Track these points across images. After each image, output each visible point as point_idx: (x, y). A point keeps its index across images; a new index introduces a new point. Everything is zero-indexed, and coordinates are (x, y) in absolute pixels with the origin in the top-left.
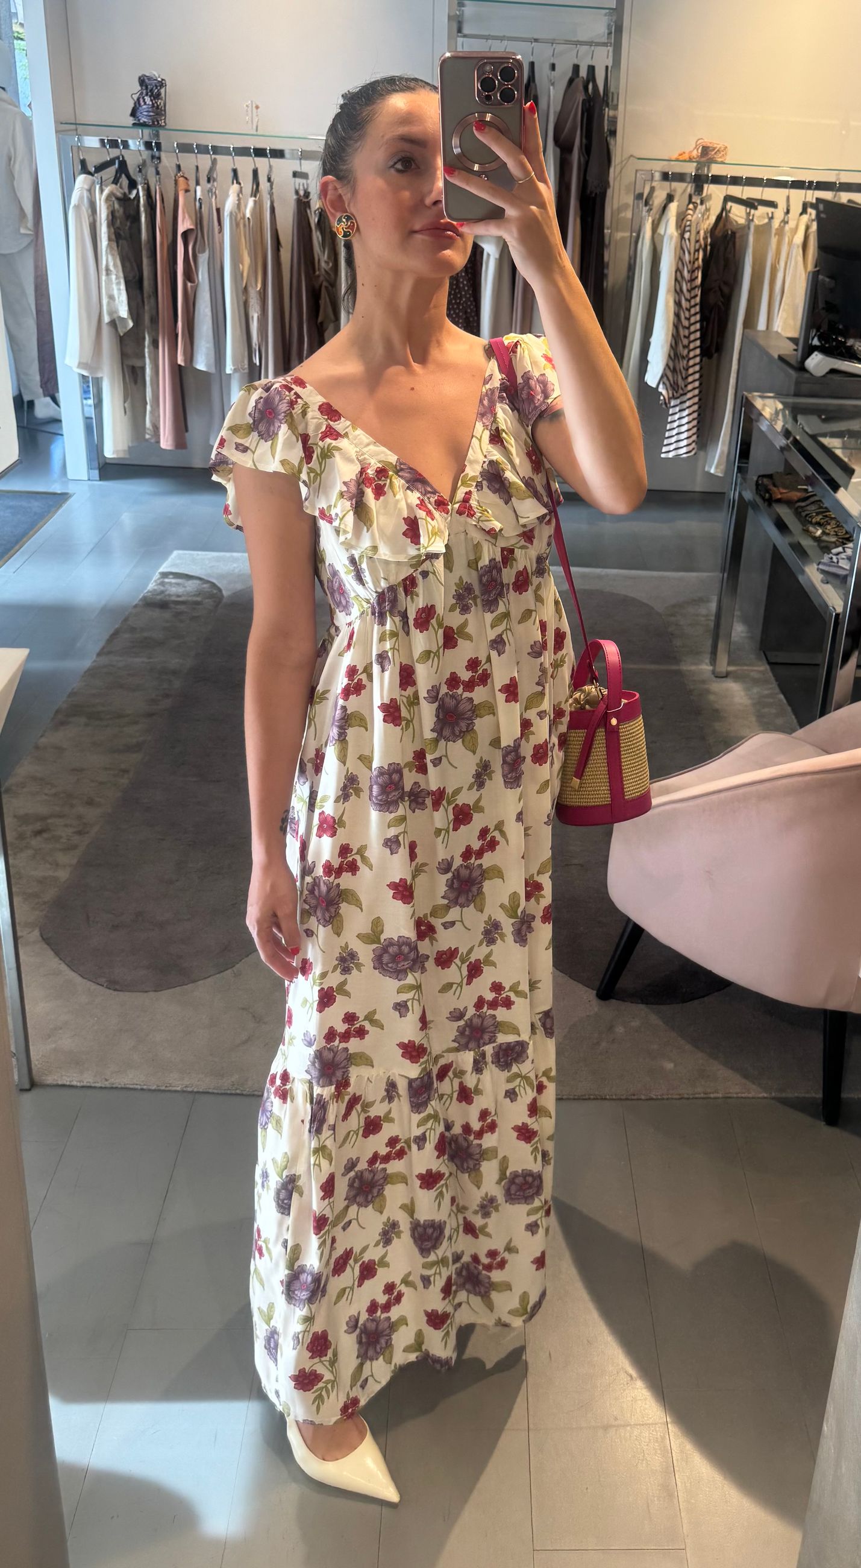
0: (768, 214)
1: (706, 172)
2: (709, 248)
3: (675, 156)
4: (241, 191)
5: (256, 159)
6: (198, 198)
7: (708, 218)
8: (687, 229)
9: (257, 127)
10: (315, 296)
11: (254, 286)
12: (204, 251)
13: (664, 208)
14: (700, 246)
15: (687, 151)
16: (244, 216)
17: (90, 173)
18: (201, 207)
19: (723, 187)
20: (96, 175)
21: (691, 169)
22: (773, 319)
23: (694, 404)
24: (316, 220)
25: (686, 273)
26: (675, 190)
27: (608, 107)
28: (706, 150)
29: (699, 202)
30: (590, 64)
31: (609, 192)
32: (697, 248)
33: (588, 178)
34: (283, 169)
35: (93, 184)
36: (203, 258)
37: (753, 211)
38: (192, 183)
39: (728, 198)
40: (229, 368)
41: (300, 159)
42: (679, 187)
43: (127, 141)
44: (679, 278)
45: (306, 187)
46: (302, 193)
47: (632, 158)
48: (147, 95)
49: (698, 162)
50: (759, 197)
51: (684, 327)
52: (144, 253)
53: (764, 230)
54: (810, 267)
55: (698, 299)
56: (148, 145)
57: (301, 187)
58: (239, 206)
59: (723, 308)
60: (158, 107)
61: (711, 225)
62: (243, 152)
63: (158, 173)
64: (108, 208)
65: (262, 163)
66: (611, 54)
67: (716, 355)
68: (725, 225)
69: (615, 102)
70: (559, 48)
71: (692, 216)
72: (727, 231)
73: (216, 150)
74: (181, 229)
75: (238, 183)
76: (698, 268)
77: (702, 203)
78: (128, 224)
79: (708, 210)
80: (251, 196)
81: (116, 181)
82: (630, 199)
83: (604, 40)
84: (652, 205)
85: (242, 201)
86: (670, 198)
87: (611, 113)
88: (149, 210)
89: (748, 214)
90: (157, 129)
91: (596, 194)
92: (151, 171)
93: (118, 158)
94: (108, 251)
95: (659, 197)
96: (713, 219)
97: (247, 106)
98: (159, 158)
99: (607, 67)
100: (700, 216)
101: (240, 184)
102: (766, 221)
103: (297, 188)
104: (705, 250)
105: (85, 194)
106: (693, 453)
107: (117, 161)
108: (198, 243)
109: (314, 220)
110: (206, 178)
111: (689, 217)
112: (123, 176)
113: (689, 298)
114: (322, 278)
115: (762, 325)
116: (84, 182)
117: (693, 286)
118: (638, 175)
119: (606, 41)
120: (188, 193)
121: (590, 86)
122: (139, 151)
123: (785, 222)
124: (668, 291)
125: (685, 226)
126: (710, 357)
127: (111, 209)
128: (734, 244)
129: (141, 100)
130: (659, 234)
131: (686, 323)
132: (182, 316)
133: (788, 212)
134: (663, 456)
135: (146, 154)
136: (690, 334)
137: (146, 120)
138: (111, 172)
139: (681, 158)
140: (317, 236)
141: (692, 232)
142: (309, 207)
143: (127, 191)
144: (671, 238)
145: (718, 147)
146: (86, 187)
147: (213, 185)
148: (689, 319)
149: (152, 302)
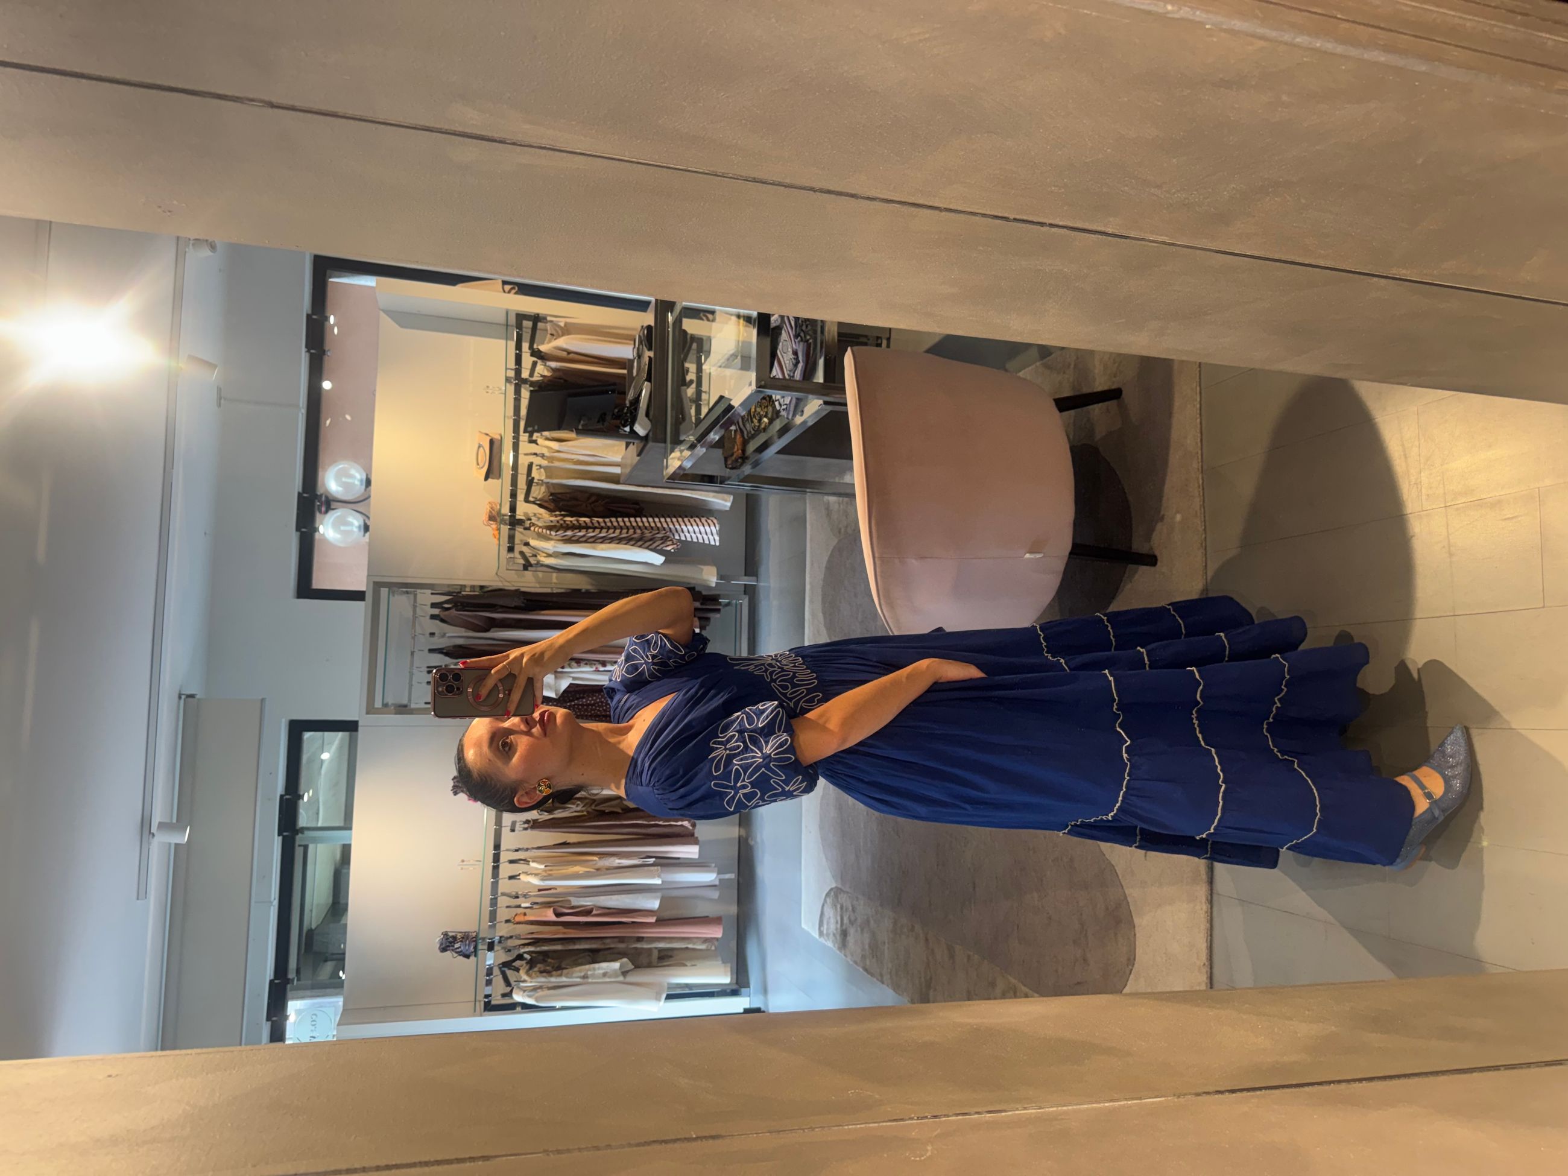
0: (537, 469)
1: (508, 517)
2: (563, 513)
3: (497, 542)
4: (526, 873)
5: (502, 860)
6: (530, 905)
7: (541, 514)
9: (478, 861)
10: (602, 815)
11: (595, 862)
12: (570, 901)
13: (535, 548)
14: (561, 521)
15: (492, 532)
16: (545, 870)
17: (512, 990)
18: (537, 903)
19: (518, 503)
20: (513, 985)
21: (505, 529)
22: (612, 462)
23: (678, 521)
24: (546, 814)
26: (521, 541)
27: (460, 592)
28: (492, 518)
29: (529, 522)
30: (429, 606)
31: (523, 589)
32: (562, 523)
33: (513, 606)
34: (509, 841)
35: (520, 988)
36: (575, 901)
37: (535, 481)
38: (519, 911)
39: (527, 500)
40: (658, 881)
41: (501, 828)
42: (519, 538)
43: (488, 963)
45: (522, 823)
46: (526, 826)
47: (498, 573)
48: (453, 946)
49: (501, 523)
50: (525, 477)
51: (619, 533)
53: (549, 472)
54: (573, 435)
55: (600, 520)
56: (491, 946)
57: (523, 826)
58: (536, 875)
59: (606, 501)
60: (462, 938)
61: (547, 512)
62: (496, 871)
64: (537, 976)
65: (504, 857)
66: (422, 591)
67: (642, 505)
68: (546, 502)
69: (459, 587)
70: (418, 630)
71: (540, 528)
72: (550, 499)
73: (494, 892)
74: (553, 918)
75: (519, 875)
76: (578, 521)
77: (530, 520)
78: (549, 960)
79: (535, 515)
80: (529, 864)
81: (517, 970)
82: (528, 574)
83: (412, 596)
85: (533, 872)
86: (527, 544)
87: (468, 589)
88: (539, 944)
89: (538, 484)
90: (478, 939)
91: (526, 599)
93: (500, 968)
94: (569, 976)
96: (542, 511)
97: (462, 869)
98: (501, 937)
99: (432, 594)
100: (539, 522)
101: (521, 873)
102: (542, 470)
103: (522, 830)
104: (564, 516)
105: (526, 993)
106: (715, 521)
107: (503, 969)
108: (563, 905)
109: (546, 816)
110: (516, 900)
111: (541, 530)
112: (514, 964)
113: (600, 530)
114: (589, 810)
115: (617, 470)
116: (517, 994)
118: (510, 569)
120: (527, 914)
121: (445, 606)
122: (494, 953)
123: (543, 456)
126: (642, 509)
127: (538, 974)
128: (559, 494)
129: (458, 950)
130: (554, 553)
132: (618, 917)
133: (535, 454)
134: (718, 544)
135: (497, 948)
136: (626, 527)
137: (472, 948)
138: (509, 973)
139: (497, 537)
142: (537, 820)
143: (524, 962)
144: (555, 545)
145: (489, 508)
146: (522, 993)
147: (521, 894)
149: (608, 941)
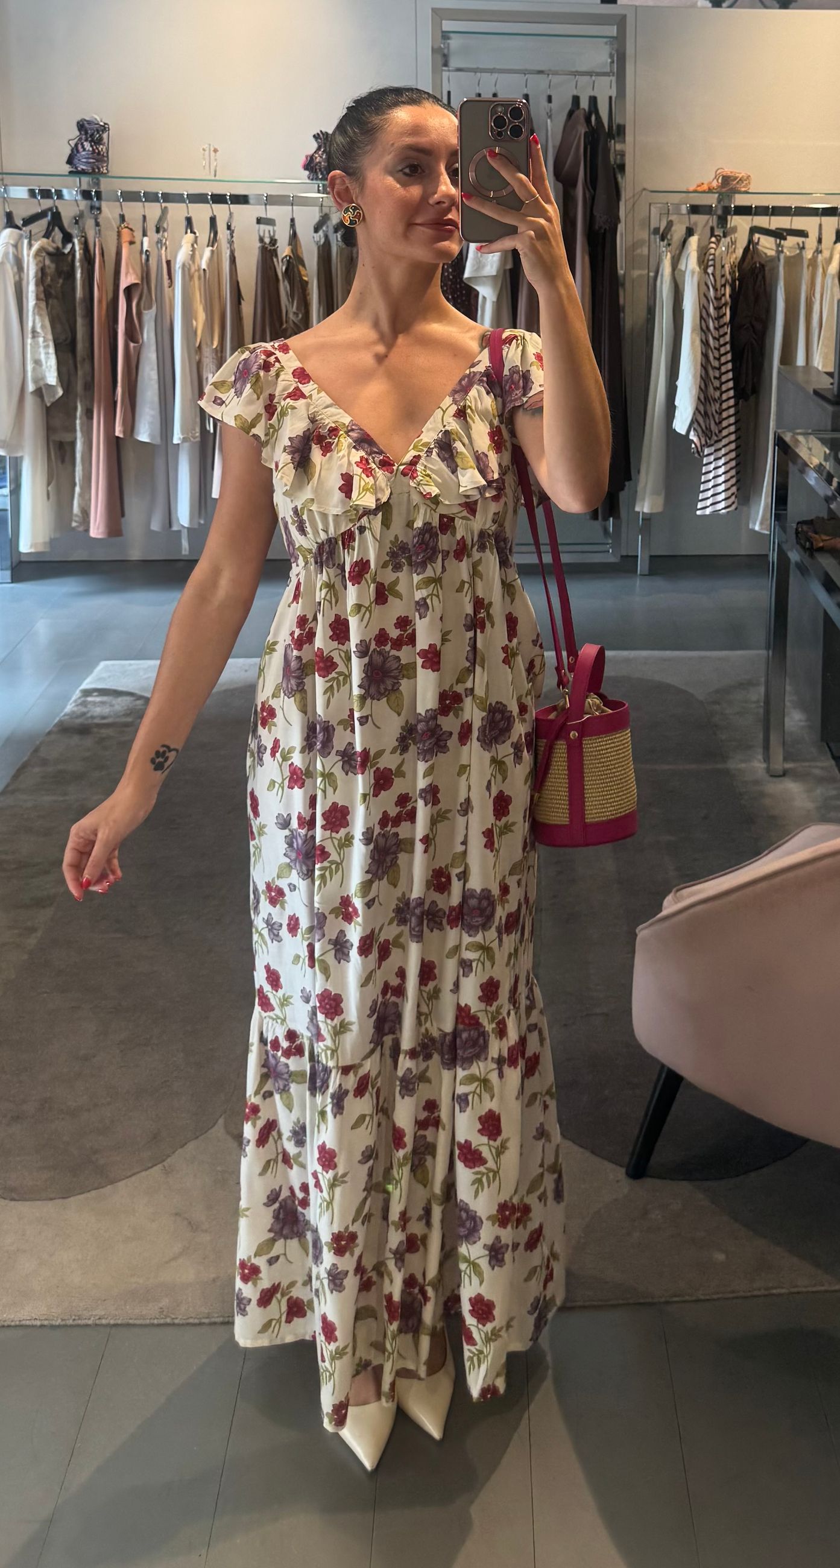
0: (798, 244)
1: (729, 203)
2: (737, 283)
3: (691, 189)
4: (196, 241)
5: (213, 205)
6: (145, 249)
7: (734, 251)
8: (711, 263)
9: (215, 171)
11: (209, 343)
12: (150, 308)
13: (684, 242)
14: (727, 280)
15: (706, 182)
16: (199, 270)
17: (17, 227)
18: (147, 260)
19: (750, 218)
20: (24, 229)
21: (712, 200)
22: (812, 355)
23: (731, 451)
24: (284, 268)
25: (712, 310)
26: (696, 224)
27: (614, 137)
28: (726, 180)
29: (722, 235)
30: (592, 94)
31: (620, 225)
32: (723, 282)
33: (595, 213)
34: (245, 216)
35: (21, 237)
36: (149, 316)
37: (782, 242)
38: (138, 234)
39: (754, 230)
40: (178, 438)
41: (266, 205)
42: (700, 220)
43: (61, 191)
44: (704, 315)
45: (272, 234)
46: (267, 240)
47: (644, 192)
48: (86, 140)
49: (720, 194)
50: (788, 227)
51: (714, 368)
52: (79, 311)
53: (795, 262)
55: (728, 338)
56: (86, 195)
57: (267, 235)
58: (193, 257)
59: (757, 346)
60: (99, 153)
61: (738, 260)
62: (198, 198)
63: (97, 224)
64: (37, 265)
65: (221, 211)
66: (615, 83)
67: (752, 399)
68: (752, 258)
69: (622, 135)
70: (555, 79)
71: (715, 250)
72: (755, 263)
73: (167, 197)
74: (124, 284)
75: (192, 232)
76: (725, 304)
77: (725, 236)
78: (61, 281)
79: (733, 243)
80: (208, 246)
81: (47, 235)
82: (644, 235)
83: (606, 69)
84: (671, 239)
85: (197, 253)
86: (690, 232)
87: (619, 147)
88: (86, 265)
89: (779, 245)
90: (97, 176)
91: (605, 230)
92: (90, 223)
93: (50, 209)
94: (36, 311)
95: (678, 231)
96: (740, 252)
97: (204, 150)
98: (99, 209)
99: (610, 98)
100: (724, 249)
101: (195, 233)
102: (798, 251)
103: (262, 234)
104: (733, 286)
105: (11, 250)
106: (733, 507)
107: (50, 214)
108: (144, 298)
109: (281, 268)
110: (155, 229)
111: (712, 251)
112: (57, 229)
113: (717, 336)
115: (800, 361)
116: (10, 236)
117: (722, 323)
118: (652, 208)
119: (609, 70)
120: (133, 246)
121: (593, 118)
122: (76, 200)
123: (818, 251)
124: (693, 331)
125: (708, 260)
126: (746, 399)
127: (41, 265)
128: (764, 277)
129: (80, 146)
130: (681, 270)
131: (716, 364)
132: (123, 381)
133: (820, 241)
134: (699, 513)
135: (84, 204)
136: (722, 374)
137: (84, 167)
138: (42, 224)
139: (699, 189)
140: (284, 287)
141: (717, 266)
142: (276, 256)
143: (60, 245)
144: (693, 273)
145: (740, 176)
146: (12, 242)
147: (163, 236)
148: (719, 359)
149: (87, 366)
